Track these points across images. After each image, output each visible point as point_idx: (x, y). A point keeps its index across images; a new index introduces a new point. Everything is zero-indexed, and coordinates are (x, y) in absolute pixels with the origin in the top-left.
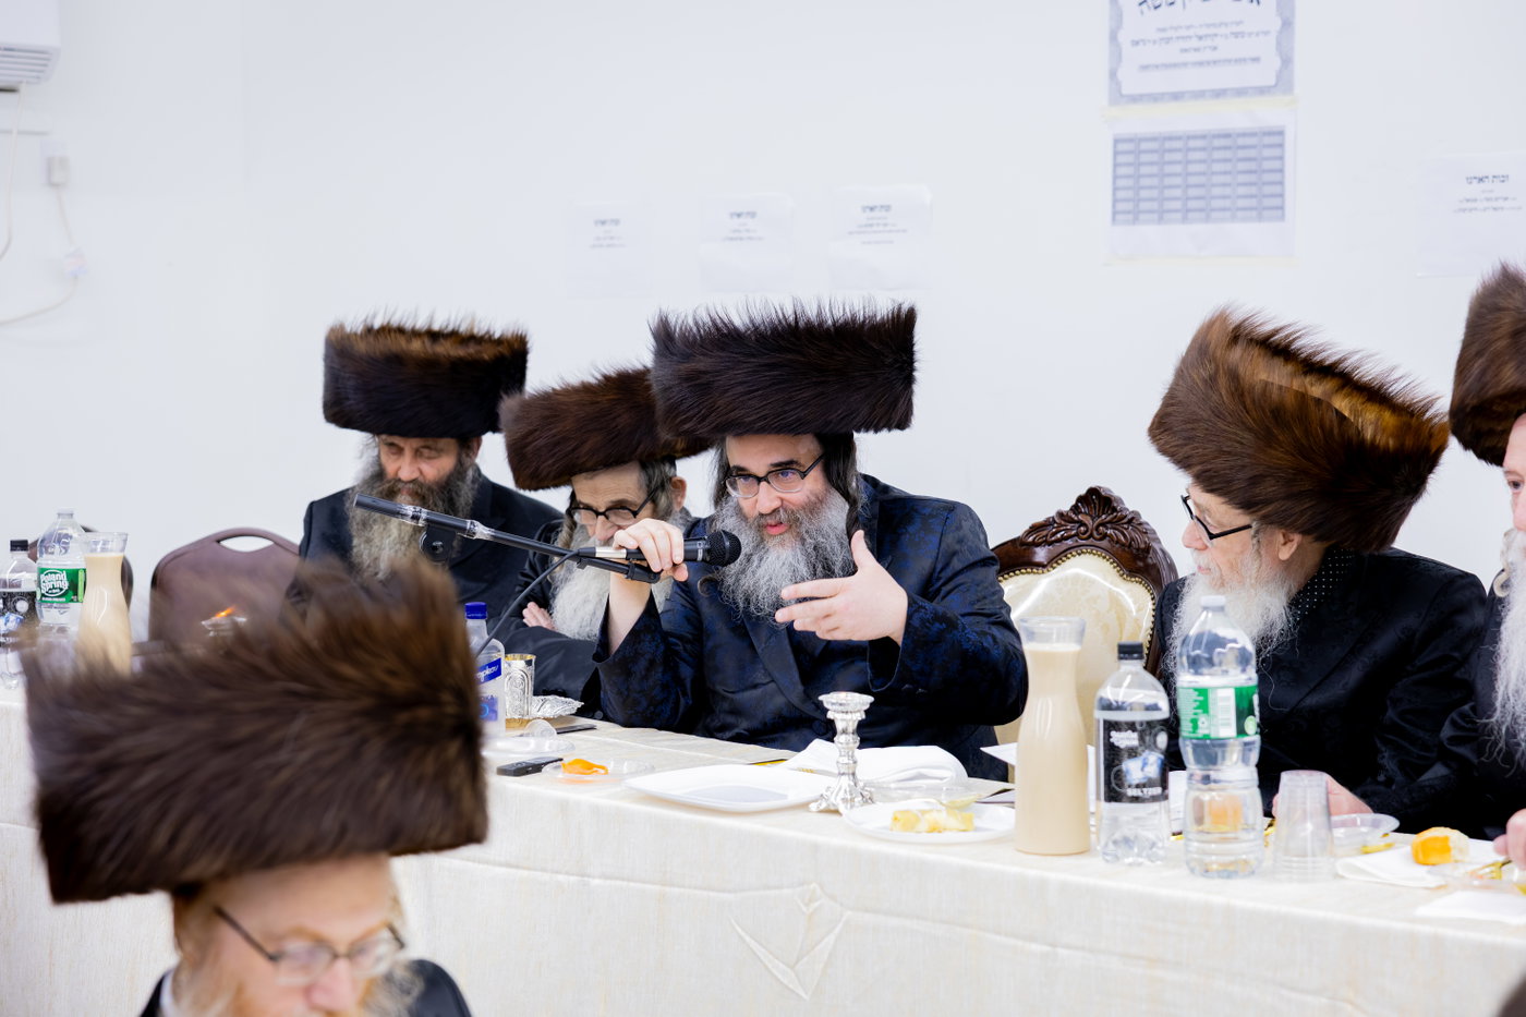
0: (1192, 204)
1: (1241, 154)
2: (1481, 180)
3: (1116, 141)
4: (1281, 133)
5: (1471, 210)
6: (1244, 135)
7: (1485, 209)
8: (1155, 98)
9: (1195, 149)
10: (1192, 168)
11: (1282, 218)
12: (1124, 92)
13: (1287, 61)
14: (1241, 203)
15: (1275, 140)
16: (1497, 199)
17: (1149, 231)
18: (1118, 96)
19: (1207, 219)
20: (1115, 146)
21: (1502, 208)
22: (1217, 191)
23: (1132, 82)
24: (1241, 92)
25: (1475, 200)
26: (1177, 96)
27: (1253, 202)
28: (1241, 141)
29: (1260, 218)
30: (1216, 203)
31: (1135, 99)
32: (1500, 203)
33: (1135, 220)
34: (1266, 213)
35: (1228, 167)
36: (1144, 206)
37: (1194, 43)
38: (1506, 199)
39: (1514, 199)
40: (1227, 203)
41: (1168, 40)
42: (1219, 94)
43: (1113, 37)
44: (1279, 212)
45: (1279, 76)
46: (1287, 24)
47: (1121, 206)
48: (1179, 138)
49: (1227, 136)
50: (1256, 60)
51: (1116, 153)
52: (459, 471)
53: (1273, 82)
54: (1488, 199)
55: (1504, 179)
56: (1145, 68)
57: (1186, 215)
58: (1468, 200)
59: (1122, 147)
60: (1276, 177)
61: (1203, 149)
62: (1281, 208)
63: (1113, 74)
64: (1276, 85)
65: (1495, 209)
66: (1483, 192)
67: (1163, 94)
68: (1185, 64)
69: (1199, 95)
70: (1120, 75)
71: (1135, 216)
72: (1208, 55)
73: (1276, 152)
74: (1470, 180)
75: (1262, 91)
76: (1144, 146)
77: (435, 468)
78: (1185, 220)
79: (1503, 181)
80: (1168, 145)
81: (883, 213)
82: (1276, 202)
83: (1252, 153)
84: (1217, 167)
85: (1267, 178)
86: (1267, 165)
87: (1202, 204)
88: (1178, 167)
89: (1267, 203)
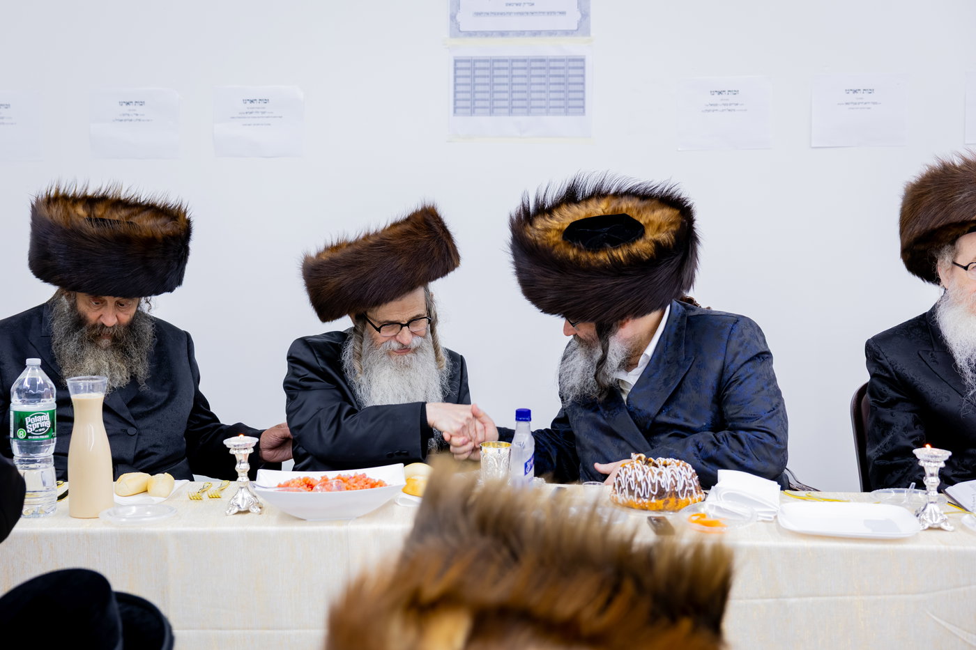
0: (516, 103)
1: (552, 72)
2: (720, 93)
3: (456, 61)
4: (582, 60)
5: (713, 111)
6: (555, 60)
7: (723, 110)
8: (486, 34)
9: (518, 68)
10: (516, 80)
11: (583, 113)
12: (461, 29)
13: (585, 15)
14: (552, 103)
15: (579, 64)
16: (730, 104)
17: (483, 121)
18: (456, 30)
19: (528, 113)
20: (455, 65)
21: (734, 110)
22: (534, 96)
23: (467, 23)
24: (551, 33)
25: (716, 105)
26: (503, 34)
27: (561, 103)
28: (552, 64)
29: (567, 113)
30: (534, 103)
31: (471, 34)
32: (733, 107)
33: (472, 113)
34: (570, 110)
35: (543, 80)
36: (478, 104)
38: (737, 104)
39: (742, 105)
40: (543, 103)
42: (536, 33)
44: (582, 109)
45: (580, 23)
47: (460, 104)
48: (506, 61)
49: (542, 60)
50: (563, 13)
51: (456, 69)
53: (576, 28)
54: (725, 105)
55: (735, 93)
56: (478, 14)
57: (511, 110)
58: (711, 105)
59: (459, 65)
60: (579, 88)
61: (525, 68)
62: (583, 107)
63: (453, 17)
64: (577, 30)
65: (729, 110)
66: (722, 100)
67: (492, 32)
68: (510, 14)
69: (521, 33)
70: (459, 18)
71: (472, 110)
72: (527, 8)
73: (579, 72)
74: (712, 93)
75: (567, 33)
76: (478, 65)
78: (510, 113)
79: (735, 94)
80: (496, 65)
81: (262, 104)
82: (579, 103)
83: (561, 72)
84: (535, 80)
85: (572, 88)
86: (572, 80)
87: (524, 103)
88: (505, 80)
89: (572, 103)
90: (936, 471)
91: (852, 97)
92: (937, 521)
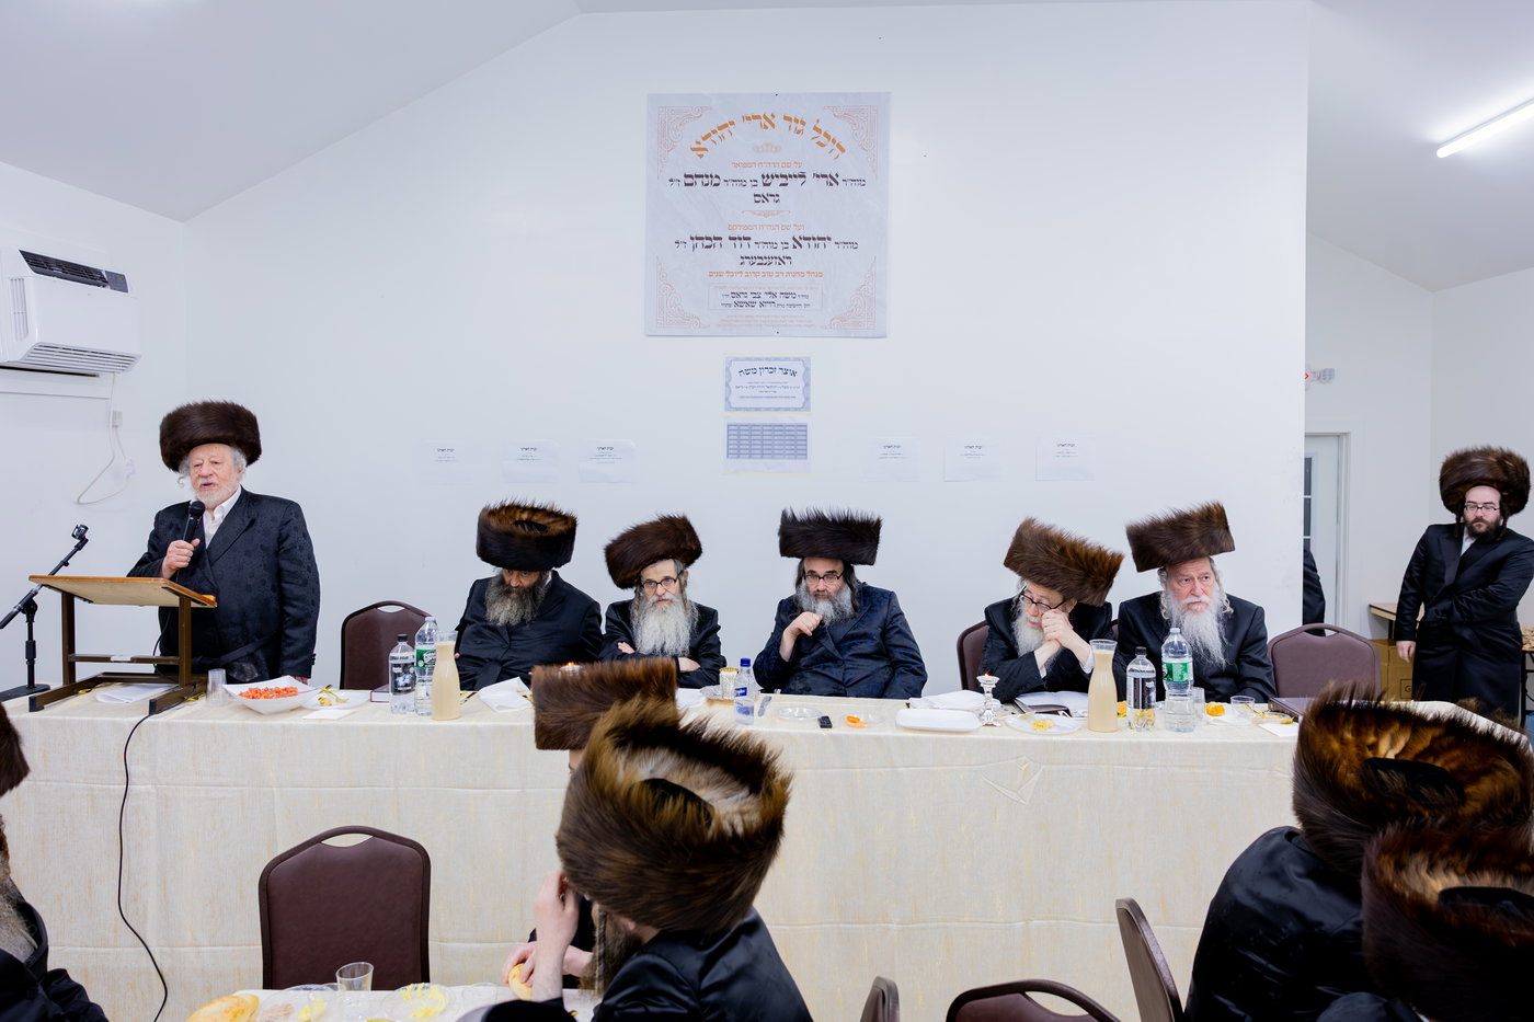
0: (765, 452)
1: (787, 433)
2: (889, 447)
3: (728, 426)
4: (806, 426)
5: (885, 458)
6: (788, 426)
7: (891, 457)
8: (747, 409)
9: (766, 430)
10: (765, 438)
11: (806, 458)
12: (732, 406)
13: (807, 399)
14: (787, 452)
15: (804, 428)
16: (895, 454)
17: (745, 462)
18: (729, 407)
19: (772, 458)
21: (898, 457)
22: (776, 447)
23: (735, 402)
24: (787, 409)
25: (887, 454)
26: (757, 409)
27: (793, 452)
28: (787, 428)
29: (796, 458)
30: (776, 452)
31: (737, 409)
32: (897, 455)
33: (738, 457)
34: (798, 456)
35: (781, 437)
36: (742, 451)
37: (766, 389)
38: (899, 454)
39: (902, 454)
40: (782, 452)
41: (753, 387)
42: (777, 409)
43: (727, 384)
44: (804, 456)
45: (804, 404)
46: (807, 385)
47: (731, 451)
49: (781, 426)
50: (794, 397)
51: (728, 430)
52: (540, 582)
53: (802, 406)
54: (892, 454)
56: (742, 397)
57: (762, 455)
58: (884, 454)
59: (730, 428)
60: (804, 443)
61: (770, 431)
62: (806, 455)
63: (727, 399)
65: (895, 457)
66: (890, 451)
67: (751, 408)
68: (761, 397)
69: (768, 409)
70: (730, 399)
71: (739, 456)
72: (772, 394)
73: (804, 433)
74: (885, 447)
75: (796, 409)
76: (742, 428)
77: (527, 580)
78: (762, 458)
79: (898, 447)
80: (754, 428)
81: (609, 450)
82: (804, 452)
83: (793, 433)
84: (776, 437)
85: (799, 443)
86: (799, 438)
87: (770, 452)
88: (759, 437)
89: (799, 452)
90: (990, 690)
91: (969, 451)
92: (991, 721)
